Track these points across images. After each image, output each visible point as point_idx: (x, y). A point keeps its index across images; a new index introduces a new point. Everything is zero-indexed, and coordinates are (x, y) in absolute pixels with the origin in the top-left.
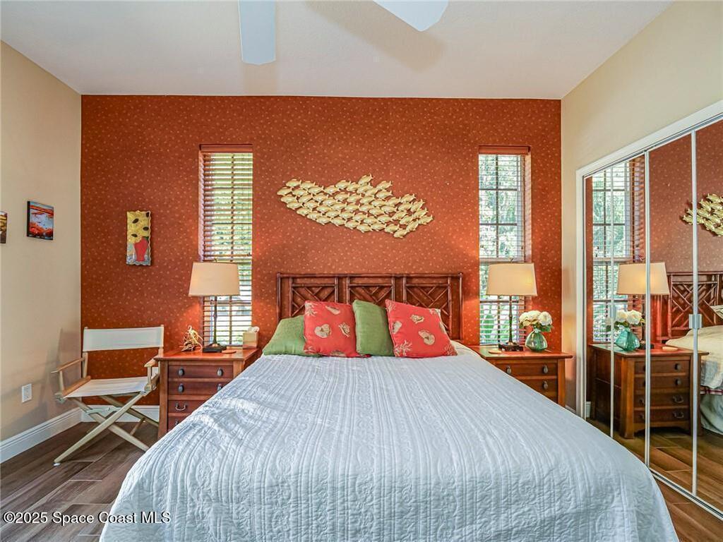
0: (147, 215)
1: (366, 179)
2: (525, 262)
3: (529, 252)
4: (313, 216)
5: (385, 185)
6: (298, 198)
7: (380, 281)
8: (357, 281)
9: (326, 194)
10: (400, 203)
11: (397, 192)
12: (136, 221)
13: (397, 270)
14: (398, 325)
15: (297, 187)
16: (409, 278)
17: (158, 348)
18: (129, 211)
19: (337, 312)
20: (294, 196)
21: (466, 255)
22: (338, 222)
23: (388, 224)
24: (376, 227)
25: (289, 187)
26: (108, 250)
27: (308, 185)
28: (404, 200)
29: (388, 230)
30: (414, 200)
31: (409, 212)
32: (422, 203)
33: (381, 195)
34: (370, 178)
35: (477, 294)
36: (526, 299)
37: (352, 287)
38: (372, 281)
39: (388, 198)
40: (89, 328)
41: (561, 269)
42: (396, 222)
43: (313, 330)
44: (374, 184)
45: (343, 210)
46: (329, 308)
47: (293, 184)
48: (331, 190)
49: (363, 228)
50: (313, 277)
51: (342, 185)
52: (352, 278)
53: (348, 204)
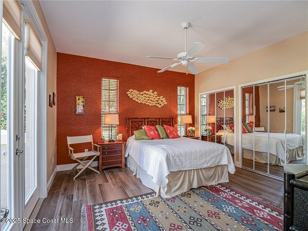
0: (84, 97)
1: (151, 91)
2: (187, 115)
3: (188, 112)
4: (137, 100)
5: (156, 93)
6: (133, 95)
7: (154, 120)
8: (149, 120)
9: (140, 94)
10: (160, 98)
11: (159, 95)
12: (79, 99)
13: (159, 117)
14: (168, 131)
15: (132, 92)
16: (162, 119)
17: (91, 142)
18: (77, 96)
19: (153, 128)
20: (131, 94)
21: (175, 113)
22: (143, 102)
23: (157, 104)
24: (153, 104)
25: (130, 92)
26: (68, 109)
27: (135, 91)
28: (160, 97)
29: (156, 105)
30: (163, 98)
31: (162, 101)
32: (165, 98)
33: (155, 95)
34: (152, 91)
35: (177, 123)
36: (189, 124)
37: (148, 122)
38: (152, 120)
39: (156, 97)
40: (68, 136)
41: (194, 117)
42: (159, 103)
43: (150, 133)
44: (153, 92)
45: (145, 99)
46: (150, 127)
47: (131, 90)
48: (141, 93)
49: (150, 105)
50: (137, 118)
51: (145, 92)
52: (148, 119)
53: (146, 97)
